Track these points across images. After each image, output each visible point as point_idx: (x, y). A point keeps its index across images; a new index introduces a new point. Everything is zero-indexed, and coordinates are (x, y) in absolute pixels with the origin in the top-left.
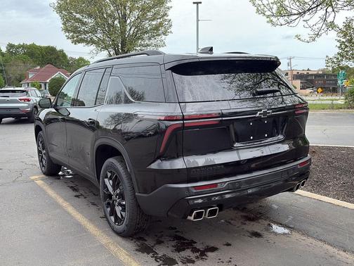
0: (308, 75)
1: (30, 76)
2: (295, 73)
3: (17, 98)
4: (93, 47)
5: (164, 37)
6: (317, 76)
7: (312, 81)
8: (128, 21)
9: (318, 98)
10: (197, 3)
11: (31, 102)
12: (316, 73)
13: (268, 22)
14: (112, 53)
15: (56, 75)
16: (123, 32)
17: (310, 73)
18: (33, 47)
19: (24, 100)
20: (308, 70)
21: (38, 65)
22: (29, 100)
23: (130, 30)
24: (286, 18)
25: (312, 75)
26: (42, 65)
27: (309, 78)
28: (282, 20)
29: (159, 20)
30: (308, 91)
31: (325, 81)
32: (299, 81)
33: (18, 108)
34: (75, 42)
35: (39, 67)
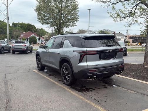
0: (135, 37)
1: (22, 36)
2: (130, 36)
3: (21, 45)
4: (48, 25)
5: (76, 22)
6: (139, 37)
7: (137, 40)
8: (62, 16)
9: (138, 47)
10: (89, 9)
11: (26, 46)
12: (139, 36)
13: (113, 20)
14: (56, 28)
15: (32, 35)
16: (60, 20)
17: (136, 36)
18: (22, 24)
19: (24, 45)
20: (136, 35)
21: (25, 31)
22: (25, 45)
23: (63, 19)
24: (120, 19)
25: (137, 37)
26: (26, 31)
27: (136, 38)
28: (118, 19)
29: (74, 16)
30: (135, 44)
31: (142, 40)
32: (131, 40)
33: (21, 48)
34: (43, 24)
35: (25, 32)
